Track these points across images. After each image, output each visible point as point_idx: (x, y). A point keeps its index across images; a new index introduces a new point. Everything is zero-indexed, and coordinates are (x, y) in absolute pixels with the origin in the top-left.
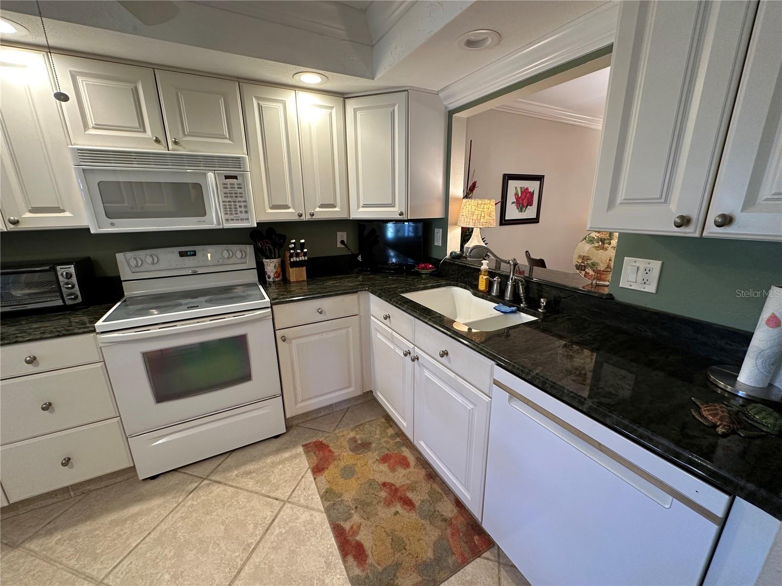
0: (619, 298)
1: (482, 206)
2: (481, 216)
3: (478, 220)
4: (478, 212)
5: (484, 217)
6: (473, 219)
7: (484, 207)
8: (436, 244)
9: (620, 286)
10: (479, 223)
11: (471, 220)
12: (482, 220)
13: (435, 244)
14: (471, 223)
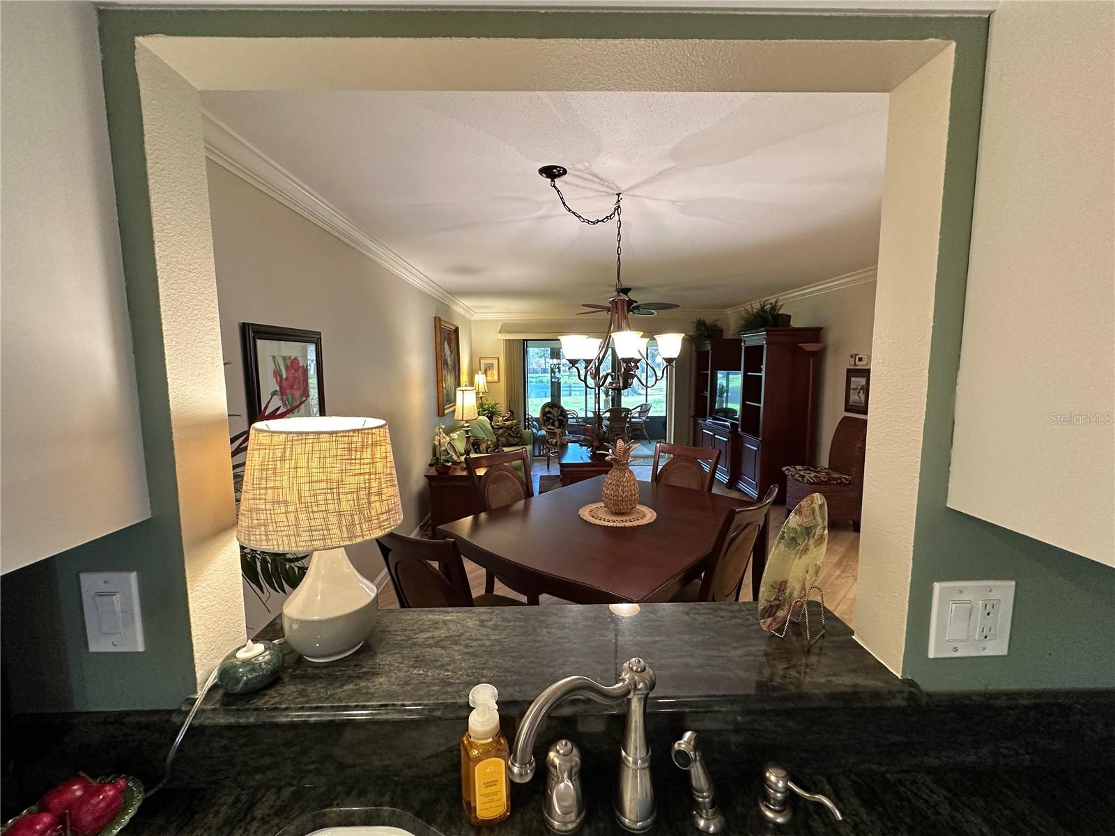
0: (932, 684)
1: (367, 454)
2: (369, 494)
3: (361, 512)
4: (355, 480)
5: (380, 494)
6: (339, 513)
7: (373, 455)
8: (98, 645)
9: (931, 655)
10: (369, 520)
11: (333, 520)
12: (377, 507)
13: (93, 648)
14: (335, 531)
